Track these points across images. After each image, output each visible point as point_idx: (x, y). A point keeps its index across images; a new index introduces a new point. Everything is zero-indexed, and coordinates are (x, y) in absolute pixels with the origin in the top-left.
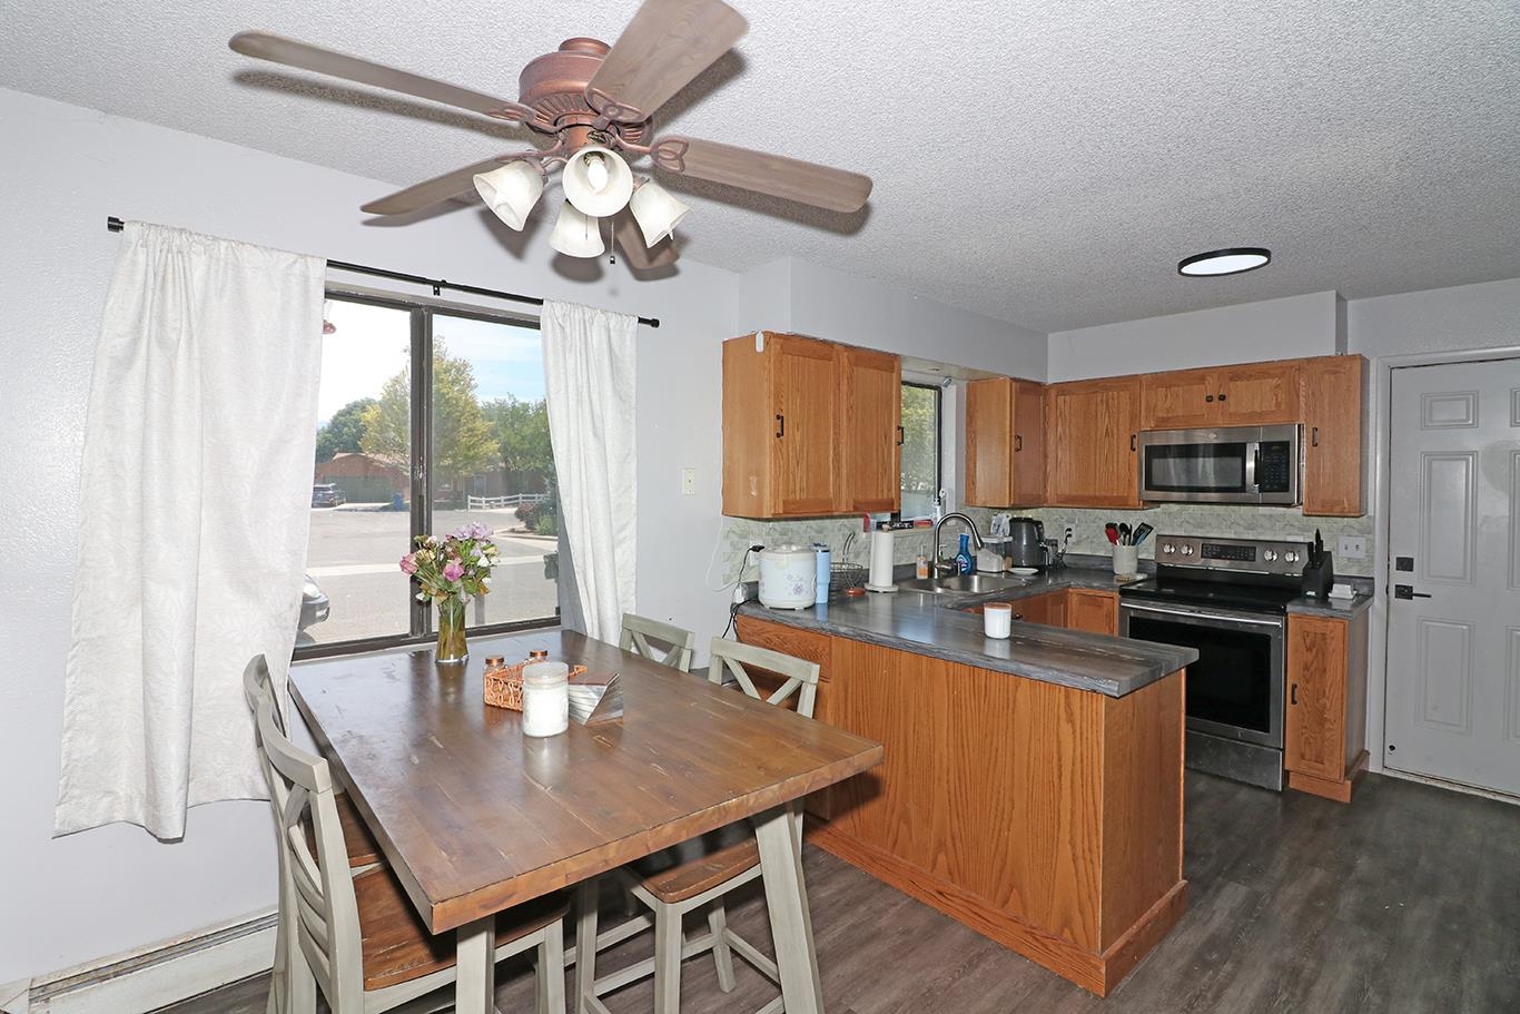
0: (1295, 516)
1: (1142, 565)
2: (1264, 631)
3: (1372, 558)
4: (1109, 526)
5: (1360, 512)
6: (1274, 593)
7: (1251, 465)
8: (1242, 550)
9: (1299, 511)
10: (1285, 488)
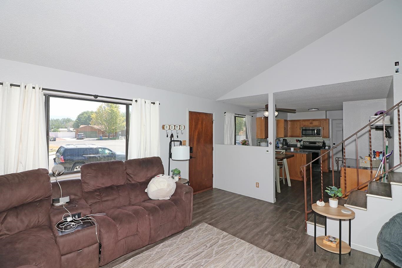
0: (321, 138)
1: (301, 145)
2: (318, 152)
3: (330, 143)
4: (296, 140)
5: (329, 137)
6: (319, 148)
7: (316, 132)
8: (315, 143)
9: (322, 137)
10: (320, 135)
